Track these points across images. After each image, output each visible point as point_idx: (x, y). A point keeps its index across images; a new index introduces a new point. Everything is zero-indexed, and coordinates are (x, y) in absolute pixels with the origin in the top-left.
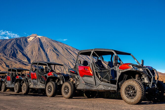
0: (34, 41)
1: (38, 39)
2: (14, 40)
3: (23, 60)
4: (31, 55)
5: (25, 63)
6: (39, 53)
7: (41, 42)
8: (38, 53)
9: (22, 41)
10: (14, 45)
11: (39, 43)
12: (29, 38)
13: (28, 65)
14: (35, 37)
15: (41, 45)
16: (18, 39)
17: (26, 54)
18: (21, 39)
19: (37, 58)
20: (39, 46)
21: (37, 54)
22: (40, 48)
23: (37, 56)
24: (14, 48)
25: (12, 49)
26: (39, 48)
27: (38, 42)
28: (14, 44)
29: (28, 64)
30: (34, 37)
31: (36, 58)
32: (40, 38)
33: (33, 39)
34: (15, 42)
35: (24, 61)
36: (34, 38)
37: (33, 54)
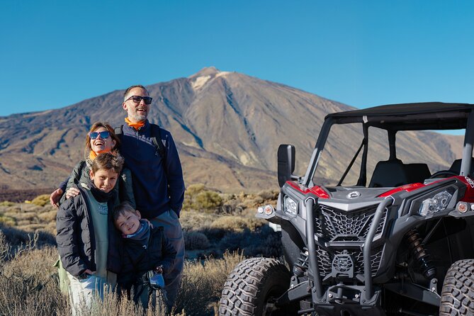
0: (209, 89)
1: (220, 82)
2: (157, 90)
3: (186, 142)
4: (206, 127)
5: (191, 151)
6: (225, 122)
7: (229, 90)
8: (222, 121)
9: (176, 92)
10: (159, 102)
11: (224, 94)
12: (194, 79)
13: (200, 156)
14: (213, 76)
15: (230, 99)
16: (167, 87)
17: (192, 126)
18: (176, 86)
19: (222, 133)
20: (226, 100)
21: (222, 125)
22: (228, 106)
23: (221, 130)
24: (160, 111)
25: (155, 115)
26: (225, 107)
27: (221, 89)
28: (157, 101)
29: (200, 152)
30: (209, 77)
31: (220, 134)
32: (225, 77)
33: (206, 83)
34: (160, 95)
35: (188, 146)
36: (209, 80)
37: (211, 126)
